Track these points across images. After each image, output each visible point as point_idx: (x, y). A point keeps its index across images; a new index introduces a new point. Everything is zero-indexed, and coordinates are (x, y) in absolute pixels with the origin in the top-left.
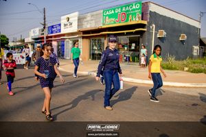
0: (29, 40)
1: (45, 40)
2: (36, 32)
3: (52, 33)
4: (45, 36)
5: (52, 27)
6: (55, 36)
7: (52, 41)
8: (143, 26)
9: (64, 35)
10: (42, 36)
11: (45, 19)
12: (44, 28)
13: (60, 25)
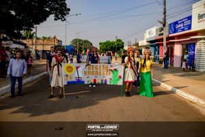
0: (143, 43)
1: (165, 42)
2: (152, 33)
3: (175, 32)
4: (164, 37)
5: (176, 23)
7: (173, 43)
10: (161, 37)
11: (165, 13)
12: (164, 25)
13: (190, 18)
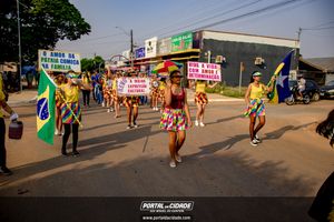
6: (144, 60)
8: (196, 54)
9: (148, 59)
